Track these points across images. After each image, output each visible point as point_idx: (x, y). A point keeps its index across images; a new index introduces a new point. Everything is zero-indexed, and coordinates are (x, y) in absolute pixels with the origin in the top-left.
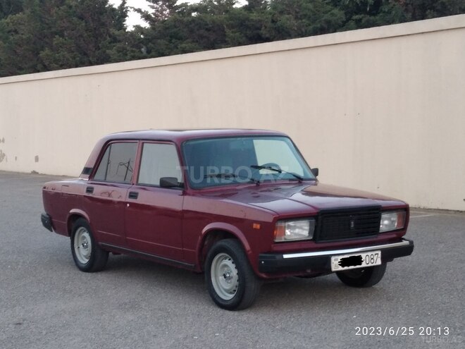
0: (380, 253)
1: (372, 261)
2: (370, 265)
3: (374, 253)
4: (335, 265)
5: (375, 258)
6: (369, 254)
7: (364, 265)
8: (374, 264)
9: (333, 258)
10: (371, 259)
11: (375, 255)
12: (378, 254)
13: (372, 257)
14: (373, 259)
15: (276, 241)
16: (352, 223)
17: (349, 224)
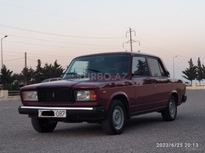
2: (59, 116)
3: (62, 111)
4: (40, 114)
5: (62, 114)
6: (59, 111)
7: (55, 116)
8: (62, 117)
9: (39, 111)
10: (60, 114)
11: (63, 112)
12: (64, 112)
13: (61, 113)
14: (61, 114)
15: (24, 100)
16: (53, 94)
17: (52, 95)
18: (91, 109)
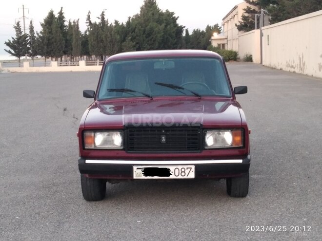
0: (193, 167)
1: (183, 174)
2: (180, 177)
3: (185, 167)
4: (138, 174)
5: (187, 172)
6: (180, 167)
7: (171, 177)
8: (186, 177)
9: (135, 168)
10: (182, 172)
11: (187, 168)
12: (191, 168)
13: (183, 170)
14: (184, 172)
15: (86, 148)
16: (164, 138)
17: (160, 139)
18: (240, 161)
